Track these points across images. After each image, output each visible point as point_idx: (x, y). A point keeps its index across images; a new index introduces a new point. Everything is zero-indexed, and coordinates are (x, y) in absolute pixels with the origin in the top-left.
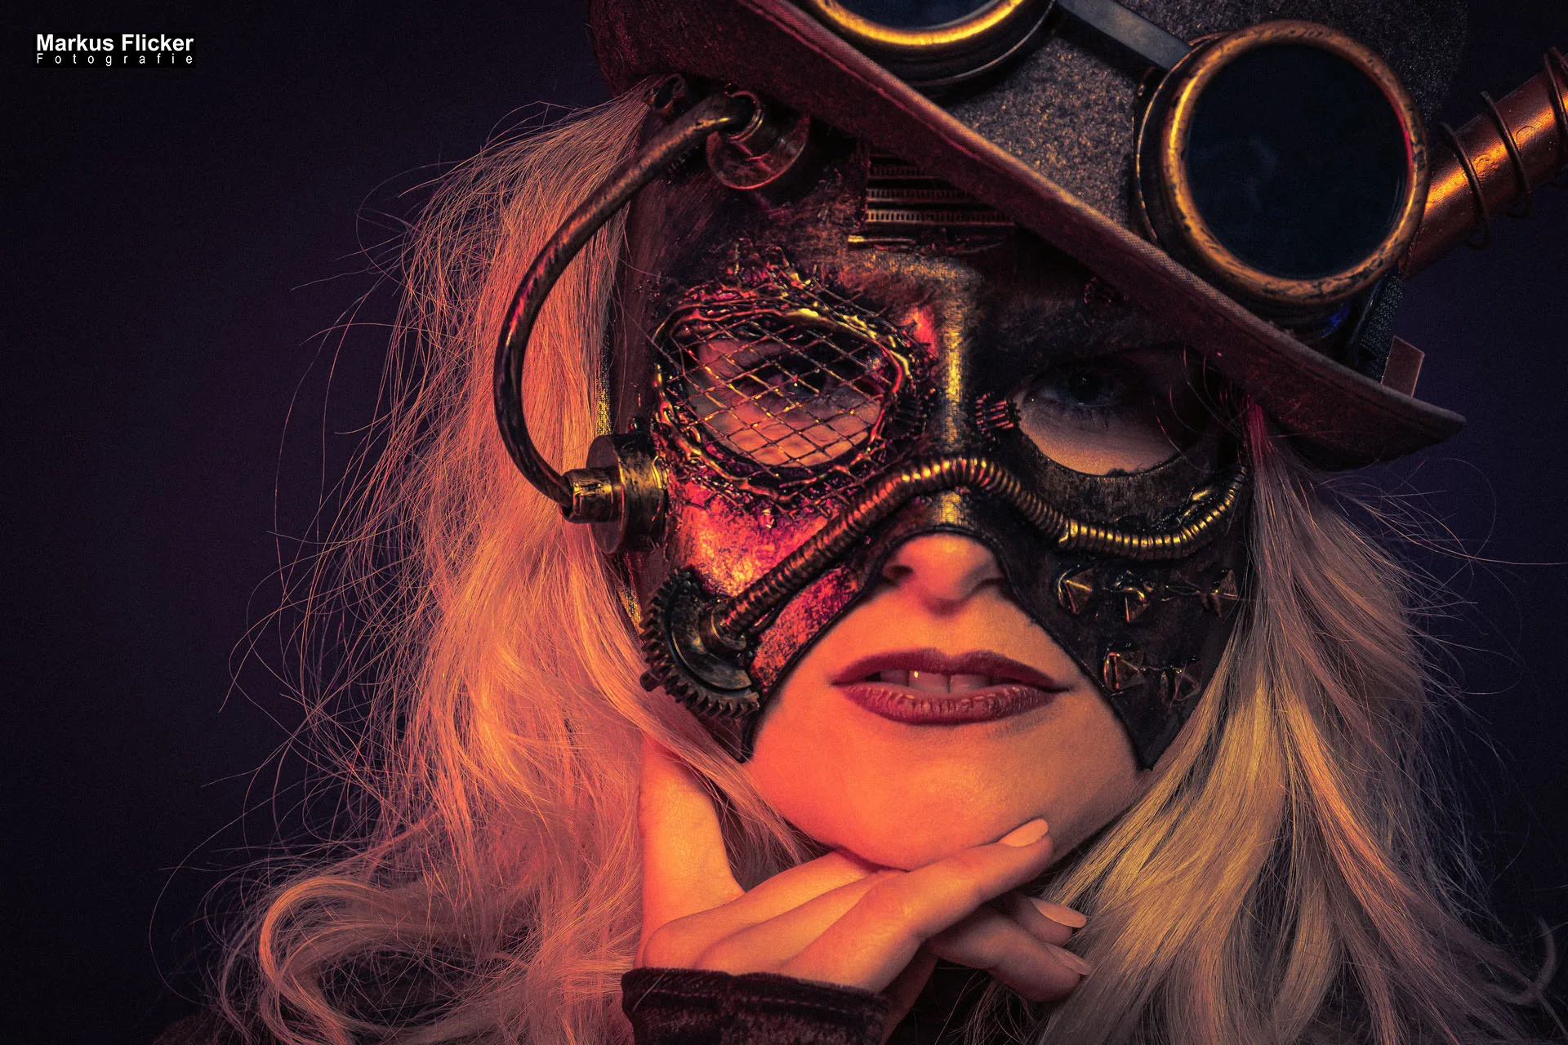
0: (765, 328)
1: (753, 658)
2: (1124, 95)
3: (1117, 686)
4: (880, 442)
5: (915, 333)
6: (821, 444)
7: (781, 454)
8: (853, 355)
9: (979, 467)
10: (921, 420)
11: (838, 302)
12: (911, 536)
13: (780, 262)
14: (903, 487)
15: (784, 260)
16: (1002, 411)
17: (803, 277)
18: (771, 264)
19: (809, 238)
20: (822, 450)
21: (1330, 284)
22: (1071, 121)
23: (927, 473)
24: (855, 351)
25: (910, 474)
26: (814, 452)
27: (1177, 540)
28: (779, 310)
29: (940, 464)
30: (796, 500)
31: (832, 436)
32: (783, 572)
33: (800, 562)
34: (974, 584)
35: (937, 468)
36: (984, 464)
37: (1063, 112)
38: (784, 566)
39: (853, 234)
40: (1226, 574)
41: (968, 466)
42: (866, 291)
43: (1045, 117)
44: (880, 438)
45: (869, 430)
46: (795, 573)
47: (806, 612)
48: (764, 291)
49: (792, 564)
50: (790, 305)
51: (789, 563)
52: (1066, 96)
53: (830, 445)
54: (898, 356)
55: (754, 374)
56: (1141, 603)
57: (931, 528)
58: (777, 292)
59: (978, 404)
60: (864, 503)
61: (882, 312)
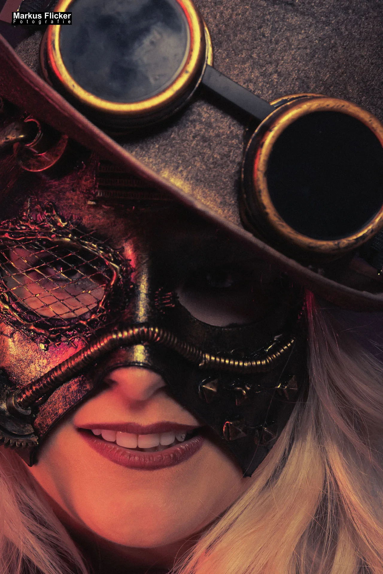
0: (43, 245)
1: (35, 418)
2: (239, 131)
3: (230, 439)
4: (104, 310)
5: (123, 253)
6: (73, 308)
7: (51, 311)
8: (90, 262)
9: (154, 332)
10: (125, 303)
11: (81, 234)
12: (117, 367)
13: (51, 212)
14: (112, 341)
15: (54, 211)
16: (169, 299)
17: (63, 222)
18: (47, 212)
19: (68, 199)
20: (73, 311)
21: (345, 242)
22: (209, 144)
23: (126, 334)
24: (91, 260)
25: (117, 334)
26: (69, 312)
27: (264, 362)
28: (50, 238)
29: (133, 330)
30: (59, 337)
31: (79, 305)
32: (50, 377)
33: (59, 373)
34: (152, 392)
35: (131, 332)
36: (157, 330)
37: (204, 139)
38: (51, 374)
39: (91, 200)
40: (291, 377)
41: (148, 332)
42: (96, 230)
43: (194, 142)
44: (103, 308)
45: (98, 303)
46: (56, 378)
47: (63, 397)
48: (42, 227)
49: (55, 373)
50: (56, 235)
51: (54, 373)
52: (206, 130)
53: (77, 309)
54: (114, 265)
55: (38, 269)
56: (244, 396)
57: (128, 364)
58: (50, 228)
59: (156, 294)
60: (93, 347)
61: (105, 241)
